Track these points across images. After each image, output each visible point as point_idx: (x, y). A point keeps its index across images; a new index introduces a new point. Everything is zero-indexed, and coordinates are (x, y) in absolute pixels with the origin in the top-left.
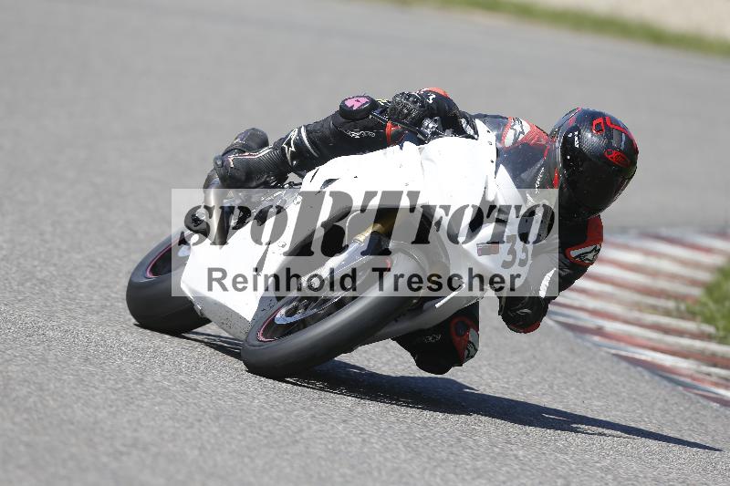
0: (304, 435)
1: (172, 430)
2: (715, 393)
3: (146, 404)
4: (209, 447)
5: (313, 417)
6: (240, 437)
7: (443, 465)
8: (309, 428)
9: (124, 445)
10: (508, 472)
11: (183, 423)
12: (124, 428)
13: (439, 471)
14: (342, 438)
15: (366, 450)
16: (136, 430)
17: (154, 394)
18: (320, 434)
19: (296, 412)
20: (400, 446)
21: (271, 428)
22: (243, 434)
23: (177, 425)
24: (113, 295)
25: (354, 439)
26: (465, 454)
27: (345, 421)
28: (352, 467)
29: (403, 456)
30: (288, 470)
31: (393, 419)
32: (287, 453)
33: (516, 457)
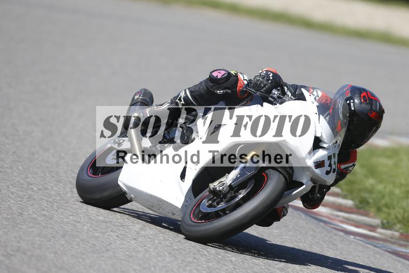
0: (112, 246)
1: (39, 243)
2: (342, 227)
3: (24, 227)
4: (59, 252)
5: (117, 236)
6: (77, 247)
7: (190, 265)
8: (115, 242)
9: (12, 251)
10: (226, 270)
11: (45, 239)
12: (12, 240)
13: (188, 268)
14: (133, 248)
15: (147, 256)
16: (19, 242)
17: (29, 222)
18: (121, 246)
19: (108, 233)
20: (166, 253)
21: (94, 242)
22: (78, 245)
23: (42, 239)
24: (6, 165)
25: (140, 249)
26: (202, 259)
27: (135, 239)
28: (140, 265)
29: (168, 259)
30: (104, 266)
31: (162, 238)
32: (103, 257)
33: (231, 261)
